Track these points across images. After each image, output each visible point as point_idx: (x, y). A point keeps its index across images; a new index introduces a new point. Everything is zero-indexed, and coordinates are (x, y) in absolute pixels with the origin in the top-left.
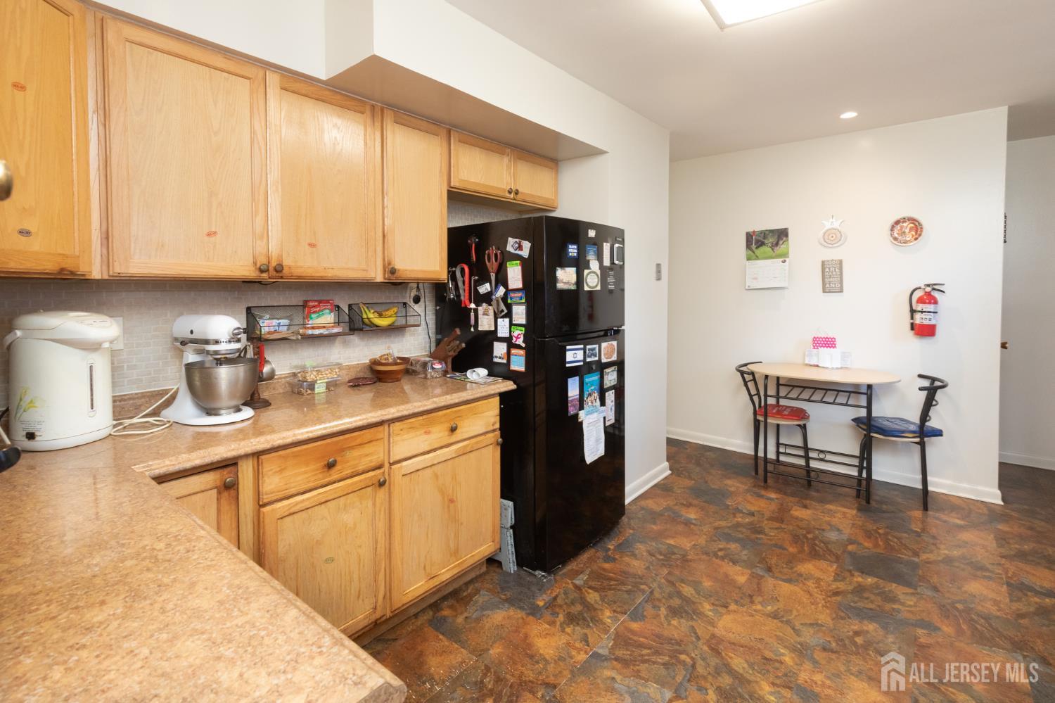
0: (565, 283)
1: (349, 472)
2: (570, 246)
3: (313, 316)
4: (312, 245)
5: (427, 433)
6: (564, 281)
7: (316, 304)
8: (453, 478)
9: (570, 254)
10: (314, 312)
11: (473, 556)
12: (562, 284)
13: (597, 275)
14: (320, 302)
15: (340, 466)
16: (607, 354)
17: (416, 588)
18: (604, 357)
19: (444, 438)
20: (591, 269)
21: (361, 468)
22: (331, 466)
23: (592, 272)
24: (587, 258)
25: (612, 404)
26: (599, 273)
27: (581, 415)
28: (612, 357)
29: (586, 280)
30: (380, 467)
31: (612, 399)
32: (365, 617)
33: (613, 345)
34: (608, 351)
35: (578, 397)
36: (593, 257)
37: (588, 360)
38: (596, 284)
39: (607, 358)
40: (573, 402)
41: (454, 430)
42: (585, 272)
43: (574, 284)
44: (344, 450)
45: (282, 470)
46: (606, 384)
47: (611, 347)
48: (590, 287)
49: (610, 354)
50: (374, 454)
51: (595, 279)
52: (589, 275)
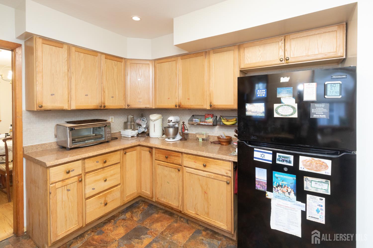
0: (254, 113)
1: (172, 162)
3: (207, 119)
4: (188, 99)
5: (195, 162)
6: (252, 111)
7: (207, 115)
8: (206, 184)
9: (258, 95)
10: (207, 118)
11: (215, 222)
12: (250, 113)
13: (292, 107)
14: (208, 115)
15: (169, 159)
16: (310, 166)
17: (191, 212)
18: (303, 167)
19: (202, 167)
20: (282, 103)
21: (175, 162)
22: (167, 158)
23: (285, 105)
24: (278, 96)
25: (319, 208)
26: (296, 106)
27: (269, 195)
28: (319, 171)
29: (276, 110)
30: (180, 165)
31: (321, 204)
32: (176, 206)
33: (323, 162)
34: (311, 164)
35: (266, 182)
36: (287, 95)
37: (278, 162)
38: (290, 113)
39: (309, 169)
40: (261, 183)
41: (205, 166)
42: (276, 106)
43: (263, 113)
44: (170, 155)
45: (158, 154)
46: (307, 188)
47: (318, 162)
48: (282, 115)
49: (316, 167)
50: (179, 161)
51: (291, 111)
52: (280, 108)
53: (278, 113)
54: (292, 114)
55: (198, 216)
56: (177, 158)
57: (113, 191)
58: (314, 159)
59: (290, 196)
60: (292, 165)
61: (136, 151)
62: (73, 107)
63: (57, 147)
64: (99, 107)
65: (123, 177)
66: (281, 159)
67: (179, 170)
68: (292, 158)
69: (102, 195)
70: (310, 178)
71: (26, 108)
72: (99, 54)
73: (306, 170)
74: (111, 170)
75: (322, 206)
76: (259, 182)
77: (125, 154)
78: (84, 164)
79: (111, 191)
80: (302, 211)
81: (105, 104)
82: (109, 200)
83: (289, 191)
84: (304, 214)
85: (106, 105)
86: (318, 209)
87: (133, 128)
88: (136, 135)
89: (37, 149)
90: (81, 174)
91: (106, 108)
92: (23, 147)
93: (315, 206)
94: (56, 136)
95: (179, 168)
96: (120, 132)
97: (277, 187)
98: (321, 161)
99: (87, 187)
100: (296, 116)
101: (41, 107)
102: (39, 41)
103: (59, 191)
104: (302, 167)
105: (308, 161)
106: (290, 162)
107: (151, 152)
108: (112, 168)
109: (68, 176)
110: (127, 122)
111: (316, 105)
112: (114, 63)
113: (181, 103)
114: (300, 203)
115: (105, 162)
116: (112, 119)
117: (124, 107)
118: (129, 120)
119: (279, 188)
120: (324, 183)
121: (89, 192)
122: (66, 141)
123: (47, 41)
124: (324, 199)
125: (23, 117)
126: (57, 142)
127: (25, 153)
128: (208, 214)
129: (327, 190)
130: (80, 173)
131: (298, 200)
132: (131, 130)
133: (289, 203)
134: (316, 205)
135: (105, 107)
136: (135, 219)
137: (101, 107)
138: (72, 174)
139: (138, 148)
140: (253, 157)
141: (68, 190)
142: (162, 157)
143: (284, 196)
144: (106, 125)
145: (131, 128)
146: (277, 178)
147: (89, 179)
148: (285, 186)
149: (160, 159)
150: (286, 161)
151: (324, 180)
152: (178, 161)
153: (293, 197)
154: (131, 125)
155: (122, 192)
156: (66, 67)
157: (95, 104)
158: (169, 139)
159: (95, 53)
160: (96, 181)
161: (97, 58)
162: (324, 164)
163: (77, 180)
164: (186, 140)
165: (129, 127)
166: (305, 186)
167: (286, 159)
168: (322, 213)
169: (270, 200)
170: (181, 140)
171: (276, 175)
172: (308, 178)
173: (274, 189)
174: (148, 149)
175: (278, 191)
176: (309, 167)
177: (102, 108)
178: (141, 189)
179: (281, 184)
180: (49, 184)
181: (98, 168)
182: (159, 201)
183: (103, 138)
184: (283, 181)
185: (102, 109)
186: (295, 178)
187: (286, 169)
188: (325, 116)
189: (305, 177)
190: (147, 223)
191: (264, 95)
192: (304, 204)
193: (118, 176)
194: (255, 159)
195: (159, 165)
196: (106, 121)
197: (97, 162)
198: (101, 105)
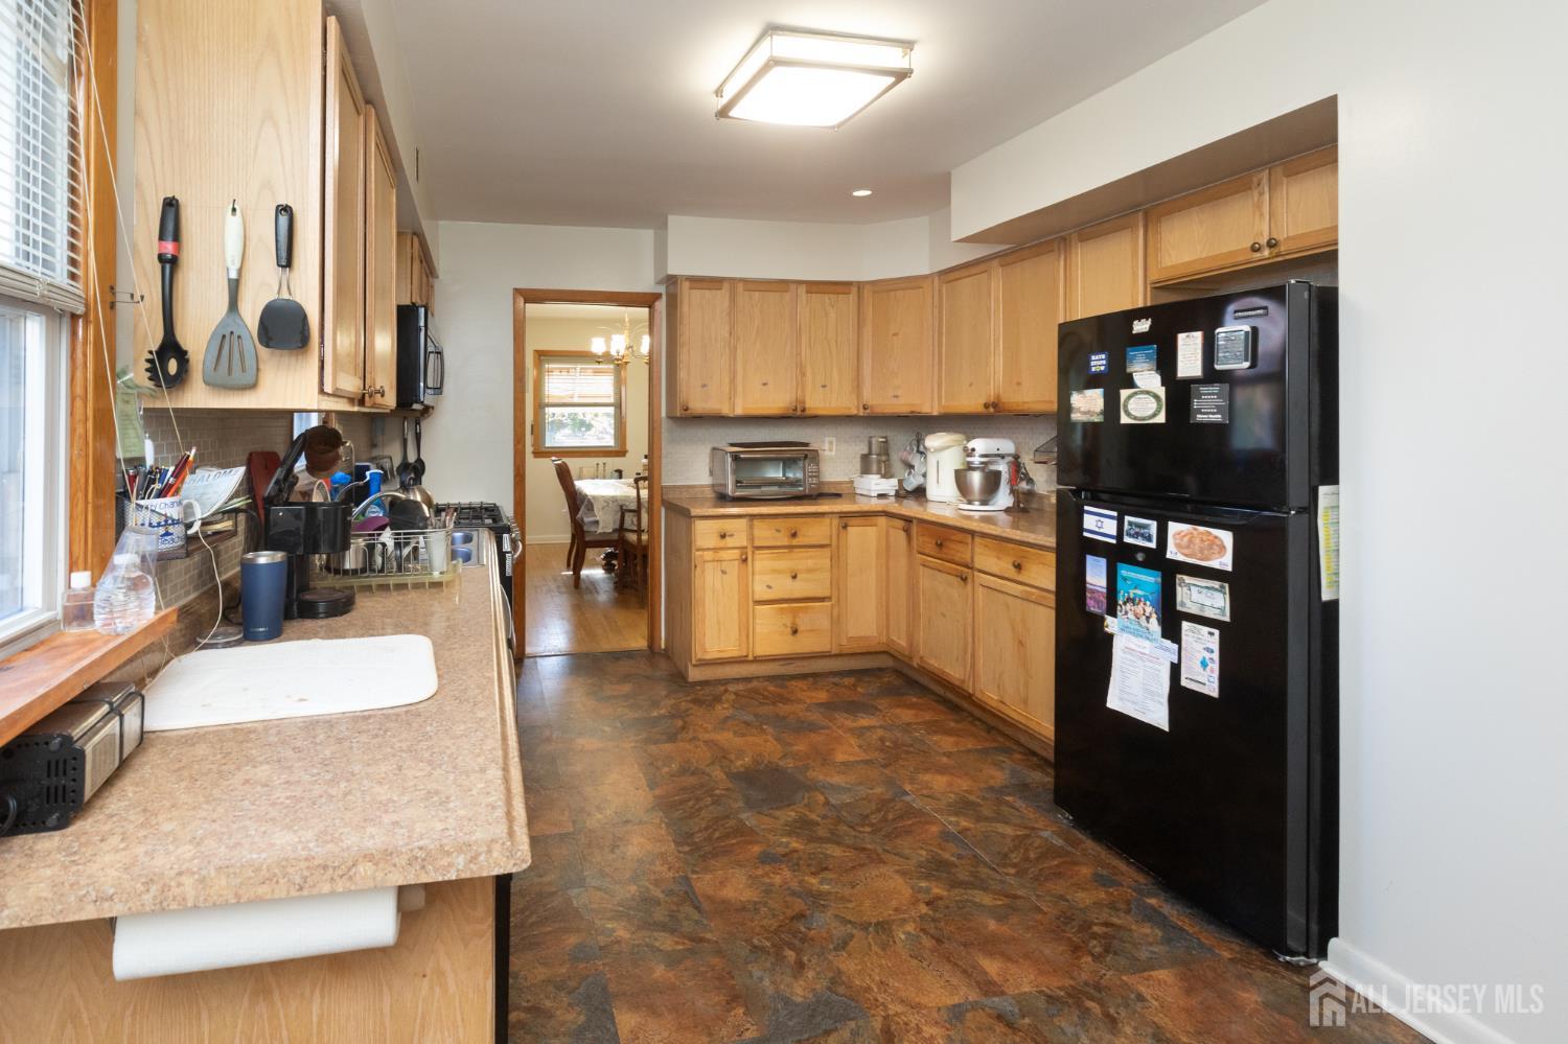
0: (1085, 413)
1: (949, 557)
2: (1093, 358)
4: (1019, 384)
5: (999, 558)
6: (1082, 409)
8: (1022, 619)
9: (1093, 369)
12: (1079, 415)
13: (1156, 397)
15: (945, 550)
16: (1188, 547)
17: (989, 694)
18: (1175, 550)
19: (1011, 572)
20: (1138, 387)
21: (957, 559)
22: (940, 546)
23: (1142, 392)
24: (1128, 370)
25: (1207, 655)
26: (1161, 392)
27: (1112, 624)
28: (1208, 559)
29: (1125, 406)
30: (967, 566)
31: (1211, 646)
32: (959, 680)
33: (1216, 537)
34: (1190, 541)
35: (1105, 591)
36: (1146, 366)
37: (1127, 540)
38: (1150, 412)
39: (1186, 555)
40: (1096, 595)
41: (1018, 567)
42: (1124, 393)
43: (1101, 413)
44: (947, 539)
45: (923, 535)
46: (1183, 604)
47: (1205, 538)
48: (1135, 418)
49: (1201, 551)
50: (963, 553)
51: (1152, 405)
52: (1133, 399)
53: (1128, 414)
54: (1154, 415)
55: (1003, 706)
56: (960, 547)
57: (813, 608)
58: (1195, 529)
59: (1149, 626)
60: (1153, 545)
61: (875, 528)
62: (739, 411)
63: (713, 495)
64: (791, 411)
65: (837, 583)
66: (1132, 532)
67: (964, 580)
68: (1153, 525)
69: (787, 608)
70: (1188, 579)
71: (667, 413)
72: (793, 287)
73: (1180, 558)
74: (807, 558)
75: (1212, 652)
76: (1093, 591)
77: (845, 527)
78: (751, 527)
79: (807, 608)
80: (1172, 664)
81: (804, 402)
82: (803, 623)
83: (1147, 614)
84: (1175, 670)
85: (807, 406)
86: (1204, 658)
87: (883, 472)
88: (893, 493)
89: (681, 492)
90: (746, 548)
91: (808, 413)
92: (662, 487)
93: (1199, 652)
94: (711, 473)
95: (965, 572)
96: (852, 482)
97: (1125, 603)
98: (1210, 533)
99: (757, 577)
100: (1161, 419)
101: (686, 410)
102: (686, 285)
103: (709, 566)
104: (1173, 553)
105: (1185, 536)
106: (1149, 539)
107: (907, 531)
108: (809, 554)
109: (722, 543)
110: (870, 453)
111: (1204, 389)
112: (830, 299)
113: (998, 397)
114: (1168, 643)
115: (794, 535)
116: (831, 443)
117: (854, 412)
118: (875, 448)
119: (1129, 606)
120: (1216, 590)
121: (760, 591)
122: (725, 486)
123: (698, 282)
124: (1216, 632)
125: (663, 430)
126: (713, 486)
127: (664, 497)
128: (1025, 702)
129: (1222, 610)
130: (745, 544)
131: (1164, 636)
132: (879, 476)
133: (1147, 643)
134: (1200, 647)
135: (804, 410)
136: (859, 689)
137: (795, 410)
138: (729, 542)
139: (882, 521)
140: (1081, 529)
141: (724, 572)
142: (930, 547)
143: (1137, 627)
144: (806, 457)
145: (879, 472)
146: (1125, 579)
147: (762, 562)
148: (1140, 600)
149: (927, 552)
150: (1142, 535)
151: (1216, 584)
152: (964, 556)
153: (1155, 626)
154: (879, 462)
155: (837, 621)
156: (727, 328)
157: (781, 405)
158: (970, 502)
159: (782, 285)
160: (774, 571)
161: (787, 296)
162: (1216, 541)
163: (738, 557)
164: (1025, 511)
165: (874, 467)
166: (1179, 599)
167: (1142, 531)
168: (1212, 671)
169: (1110, 637)
170: (1007, 510)
171: (1125, 571)
172: (1185, 577)
173: (1119, 608)
174: (900, 523)
175: (1126, 613)
176: (1186, 551)
177: (799, 413)
178: (888, 633)
179: (1132, 596)
180: (693, 551)
181: (779, 544)
182: (924, 665)
183: (800, 486)
184: (1136, 588)
185: (798, 416)
186: (1159, 580)
187: (1140, 557)
188: (1220, 416)
189: (1179, 576)
190: (882, 703)
191: (1102, 368)
192: (1176, 646)
193: (825, 576)
194: (1085, 534)
195: (924, 566)
196: (807, 445)
197: (778, 531)
198: (796, 407)
